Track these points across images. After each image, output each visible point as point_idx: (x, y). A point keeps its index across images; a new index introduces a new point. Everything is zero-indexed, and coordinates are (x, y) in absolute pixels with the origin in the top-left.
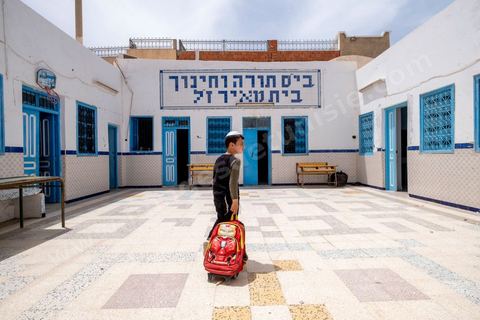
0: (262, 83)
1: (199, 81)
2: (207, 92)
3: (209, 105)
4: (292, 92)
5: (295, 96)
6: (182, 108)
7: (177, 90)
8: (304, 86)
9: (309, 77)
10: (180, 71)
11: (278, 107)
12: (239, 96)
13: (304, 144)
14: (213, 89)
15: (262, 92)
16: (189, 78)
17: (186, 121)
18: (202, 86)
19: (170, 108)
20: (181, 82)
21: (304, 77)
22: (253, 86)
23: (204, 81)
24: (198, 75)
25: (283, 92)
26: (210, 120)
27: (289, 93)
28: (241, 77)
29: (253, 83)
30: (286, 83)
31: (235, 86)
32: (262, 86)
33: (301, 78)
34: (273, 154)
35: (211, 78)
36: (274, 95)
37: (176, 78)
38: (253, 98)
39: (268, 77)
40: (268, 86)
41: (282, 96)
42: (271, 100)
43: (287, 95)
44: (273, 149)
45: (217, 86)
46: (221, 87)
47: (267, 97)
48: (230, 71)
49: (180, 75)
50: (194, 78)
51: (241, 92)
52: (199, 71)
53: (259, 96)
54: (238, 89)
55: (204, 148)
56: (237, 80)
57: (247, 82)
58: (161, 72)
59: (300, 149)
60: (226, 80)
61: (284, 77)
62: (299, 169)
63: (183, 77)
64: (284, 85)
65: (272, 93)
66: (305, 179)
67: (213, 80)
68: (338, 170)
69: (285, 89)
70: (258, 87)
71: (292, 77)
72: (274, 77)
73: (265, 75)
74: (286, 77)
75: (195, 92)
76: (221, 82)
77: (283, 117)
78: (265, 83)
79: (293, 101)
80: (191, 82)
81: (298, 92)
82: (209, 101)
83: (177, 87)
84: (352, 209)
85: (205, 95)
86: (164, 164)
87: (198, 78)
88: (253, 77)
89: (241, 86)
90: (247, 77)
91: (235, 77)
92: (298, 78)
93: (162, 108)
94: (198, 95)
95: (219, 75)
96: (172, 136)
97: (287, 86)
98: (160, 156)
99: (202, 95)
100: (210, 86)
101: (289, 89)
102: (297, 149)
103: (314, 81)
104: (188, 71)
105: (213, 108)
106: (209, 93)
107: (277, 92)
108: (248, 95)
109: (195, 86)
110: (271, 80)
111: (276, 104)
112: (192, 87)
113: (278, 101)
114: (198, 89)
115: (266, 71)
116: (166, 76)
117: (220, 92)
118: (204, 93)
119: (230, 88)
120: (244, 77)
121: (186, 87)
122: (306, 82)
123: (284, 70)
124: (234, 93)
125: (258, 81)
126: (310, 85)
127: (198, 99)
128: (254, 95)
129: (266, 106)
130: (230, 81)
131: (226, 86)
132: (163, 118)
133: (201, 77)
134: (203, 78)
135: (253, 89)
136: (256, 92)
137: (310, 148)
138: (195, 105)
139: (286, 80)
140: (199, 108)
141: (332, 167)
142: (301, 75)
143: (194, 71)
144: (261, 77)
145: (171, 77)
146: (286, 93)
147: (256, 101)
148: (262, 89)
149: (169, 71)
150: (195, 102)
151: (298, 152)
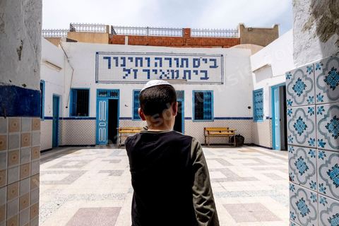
0: (178, 64)
1: (128, 61)
2: (134, 70)
3: (136, 80)
4: (201, 71)
5: (203, 75)
6: (113, 82)
7: (109, 68)
8: (211, 67)
9: (215, 60)
10: (113, 53)
11: (190, 83)
12: (159, 74)
13: (210, 113)
14: (139, 68)
15: (177, 71)
16: (119, 59)
17: (116, 93)
18: (130, 65)
19: (103, 82)
20: (113, 61)
21: (211, 60)
22: (170, 66)
23: (132, 61)
24: (127, 57)
25: (194, 71)
26: (136, 92)
27: (199, 72)
28: (161, 59)
29: (170, 64)
30: (197, 64)
31: (156, 66)
32: (178, 66)
33: (208, 61)
34: (186, 120)
35: (137, 59)
36: (187, 74)
37: (109, 58)
38: (170, 76)
39: (183, 60)
40: (182, 66)
41: (193, 74)
42: (185, 78)
43: (197, 74)
44: (186, 116)
45: (141, 66)
46: (145, 66)
47: (181, 75)
48: (152, 54)
49: (112, 56)
50: (124, 59)
51: (161, 71)
52: (127, 54)
53: (175, 74)
54: (158, 68)
55: (131, 115)
56: (158, 61)
57: (166, 63)
58: (97, 53)
59: (207, 116)
60: (149, 61)
61: (194, 60)
62: (206, 133)
63: (114, 58)
64: (194, 66)
65: (185, 72)
66: (211, 140)
67: (139, 61)
68: (236, 133)
69: (196, 69)
70: (174, 67)
71: (201, 60)
72: (187, 60)
73: (180, 58)
74: (197, 59)
75: (124, 70)
76: (145, 62)
77: (193, 91)
78: (180, 64)
79: (202, 79)
80: (121, 62)
81: (206, 72)
82: (135, 78)
83: (109, 65)
84: (244, 164)
85: (132, 73)
86: (98, 127)
87: (127, 59)
88: (170, 59)
89: (161, 66)
90: (166, 59)
91: (156, 59)
92: (205, 61)
93: (97, 82)
94: (127, 73)
95: (144, 57)
96: (104, 105)
97: (197, 67)
98: (94, 120)
99: (129, 73)
100: (137, 66)
101: (199, 69)
102: (204, 116)
103: (218, 63)
104: (118, 53)
105: (138, 83)
106: (135, 71)
107: (189, 71)
108: (166, 73)
109: (124, 65)
110: (185, 62)
111: (188, 80)
112: (122, 65)
113: (190, 78)
114: (127, 68)
115: (181, 55)
116: (101, 57)
117: (144, 71)
118: (132, 70)
119: (152, 67)
120: (163, 59)
121: (117, 65)
122: (212, 63)
123: (195, 55)
124: (156, 71)
125: (174, 62)
126: (215, 66)
127: (127, 75)
128: (171, 73)
129: (180, 82)
130: (153, 61)
131: (149, 66)
132: (97, 90)
133: (129, 58)
134: (131, 59)
135: (170, 69)
136: (172, 71)
137: (215, 116)
138: (124, 80)
139: (197, 62)
140: (127, 82)
141: (232, 131)
142: (208, 58)
143: (123, 53)
144: (177, 60)
145: (105, 58)
146: (196, 72)
147: (173, 78)
148: (177, 69)
149: (103, 53)
150: (124, 78)
151: (206, 119)
